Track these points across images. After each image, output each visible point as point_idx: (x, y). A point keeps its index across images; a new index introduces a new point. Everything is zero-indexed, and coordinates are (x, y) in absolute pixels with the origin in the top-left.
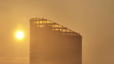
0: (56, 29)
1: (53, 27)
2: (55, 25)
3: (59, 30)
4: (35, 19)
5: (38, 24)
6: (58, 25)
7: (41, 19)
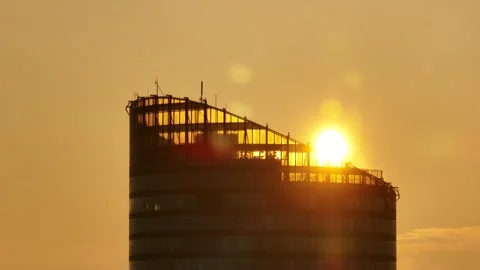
0: (256, 154)
1: (241, 141)
2: (249, 131)
3: (271, 160)
4: (148, 99)
5: (163, 129)
6: (263, 132)
7: (177, 101)
